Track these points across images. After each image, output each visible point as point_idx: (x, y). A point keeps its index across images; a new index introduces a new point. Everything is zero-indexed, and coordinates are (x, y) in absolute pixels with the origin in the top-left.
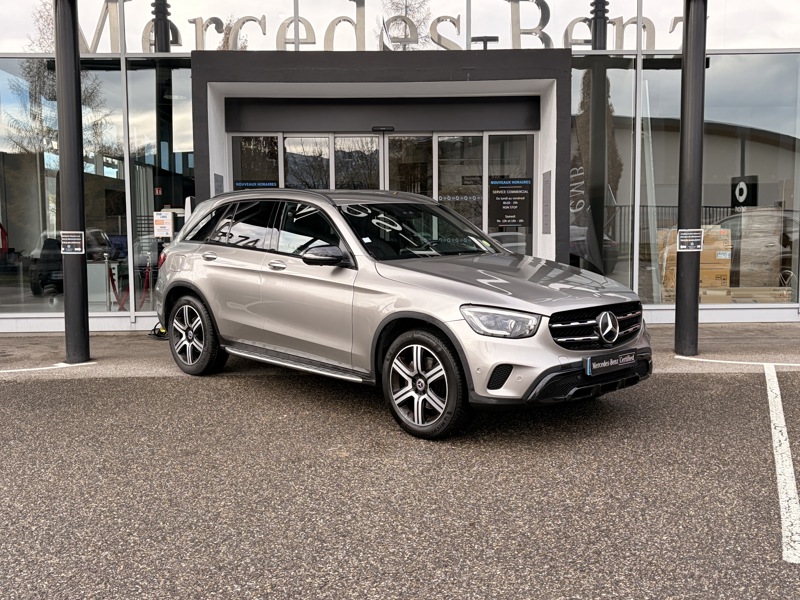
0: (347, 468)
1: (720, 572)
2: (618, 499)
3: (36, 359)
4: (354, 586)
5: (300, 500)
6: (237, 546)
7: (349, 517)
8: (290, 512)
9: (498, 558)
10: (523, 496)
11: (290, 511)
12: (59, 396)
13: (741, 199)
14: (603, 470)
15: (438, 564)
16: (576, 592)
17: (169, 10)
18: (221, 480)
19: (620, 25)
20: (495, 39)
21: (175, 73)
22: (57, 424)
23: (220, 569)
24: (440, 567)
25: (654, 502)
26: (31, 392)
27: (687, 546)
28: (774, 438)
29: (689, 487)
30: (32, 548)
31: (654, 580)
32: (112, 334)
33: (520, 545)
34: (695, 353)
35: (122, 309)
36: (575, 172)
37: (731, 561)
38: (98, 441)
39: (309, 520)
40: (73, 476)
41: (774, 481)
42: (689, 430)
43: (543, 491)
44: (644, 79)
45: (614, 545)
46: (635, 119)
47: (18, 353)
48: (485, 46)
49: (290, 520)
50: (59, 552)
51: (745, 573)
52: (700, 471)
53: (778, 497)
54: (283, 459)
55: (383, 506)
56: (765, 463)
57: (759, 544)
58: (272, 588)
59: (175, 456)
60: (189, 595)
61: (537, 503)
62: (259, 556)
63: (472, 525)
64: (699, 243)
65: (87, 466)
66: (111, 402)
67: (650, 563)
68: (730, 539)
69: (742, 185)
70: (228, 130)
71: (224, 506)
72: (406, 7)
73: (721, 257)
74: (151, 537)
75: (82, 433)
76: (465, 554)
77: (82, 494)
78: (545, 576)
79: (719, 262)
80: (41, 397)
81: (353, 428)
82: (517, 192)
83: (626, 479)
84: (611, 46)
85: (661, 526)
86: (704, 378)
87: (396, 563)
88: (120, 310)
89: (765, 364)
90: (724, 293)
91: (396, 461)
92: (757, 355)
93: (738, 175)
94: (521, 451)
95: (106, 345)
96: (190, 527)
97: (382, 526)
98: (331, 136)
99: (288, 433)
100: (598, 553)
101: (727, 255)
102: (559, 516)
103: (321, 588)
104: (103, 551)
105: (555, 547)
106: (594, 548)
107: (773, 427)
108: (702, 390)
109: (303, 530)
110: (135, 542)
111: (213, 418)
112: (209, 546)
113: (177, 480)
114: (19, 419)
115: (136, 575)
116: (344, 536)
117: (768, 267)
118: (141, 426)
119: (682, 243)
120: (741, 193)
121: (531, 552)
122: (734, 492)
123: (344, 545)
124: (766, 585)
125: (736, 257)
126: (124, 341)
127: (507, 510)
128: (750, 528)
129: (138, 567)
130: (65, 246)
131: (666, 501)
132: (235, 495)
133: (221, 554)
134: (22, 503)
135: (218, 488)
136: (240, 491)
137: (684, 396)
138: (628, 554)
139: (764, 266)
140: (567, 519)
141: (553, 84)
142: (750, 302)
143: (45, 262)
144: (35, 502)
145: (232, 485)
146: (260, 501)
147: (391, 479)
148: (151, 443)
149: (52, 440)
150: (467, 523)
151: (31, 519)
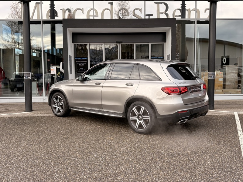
0: (113, 143)
1: (226, 172)
2: (194, 151)
3: (16, 111)
4: (119, 176)
5: (100, 152)
6: (83, 165)
7: (115, 157)
9: (160, 168)
10: (166, 151)
11: (98, 155)
12: (25, 122)
13: (224, 63)
14: (189, 143)
15: (143, 170)
16: (184, 178)
17: (55, 6)
18: (76, 146)
20: (152, 15)
21: (56, 25)
22: (25, 130)
23: (79, 171)
24: (144, 171)
25: (205, 152)
26: (16, 120)
27: (215, 165)
28: (239, 134)
29: (215, 148)
30: (23, 166)
31: (207, 174)
32: (38, 103)
33: (166, 165)
34: (213, 109)
36: (177, 55)
37: (229, 169)
38: (38, 135)
39: (104, 158)
40: (32, 145)
41: (240, 146)
42: (213, 131)
43: (172, 149)
44: (197, 27)
45: (194, 165)
46: (194, 39)
47: (10, 109)
48: (149, 17)
49: (98, 158)
50: (31, 167)
51: (233, 172)
52: (217, 143)
53: (241, 151)
54: (94, 140)
55: (125, 153)
56: (237, 141)
57: (237, 164)
58: (95, 177)
59: (62, 139)
60: (71, 179)
61: (170, 153)
62: (90, 168)
63: (152, 159)
64: (214, 76)
65: (36, 142)
66: (41, 123)
67: (205, 170)
68: (228, 163)
69: (225, 58)
70: (73, 42)
71: (78, 154)
72: (123, 5)
73: (220, 80)
74: (58, 162)
75: (33, 132)
76: (151, 167)
77: (36, 150)
78: (175, 174)
79: (219, 82)
80: (19, 122)
81: (113, 131)
83: (196, 146)
85: (207, 159)
86: (217, 116)
87: (131, 170)
88: (40, 96)
89: (234, 112)
90: (221, 91)
91: (127, 141)
92: (232, 110)
93: (223, 55)
94: (164, 137)
95: (37, 106)
96: (69, 160)
97: (126, 159)
98: (104, 44)
99: (94, 132)
100: (190, 167)
101: (222, 80)
102: (177, 156)
103: (109, 177)
104: (44, 166)
105: (177, 165)
106: (188, 165)
107: (238, 131)
108: (216, 120)
109: (102, 160)
110: (53, 164)
111: (71, 128)
112: (75, 165)
113: (63, 146)
114: (14, 128)
115: (55, 173)
116: (114, 162)
117: (234, 83)
118: (50, 130)
119: (209, 76)
120: (224, 61)
121: (170, 167)
122: (228, 149)
123: (115, 165)
124: (240, 176)
125: (224, 80)
126: (42, 105)
127: (162, 155)
128: (234, 160)
129: (55, 171)
130: (25, 77)
131: (208, 152)
132: (81, 150)
133: (79, 167)
134: (18, 153)
135: (76, 148)
136: (82, 149)
137: (211, 122)
138: (198, 167)
139: (233, 83)
140: (180, 157)
141: (170, 28)
142: (229, 94)
143: (17, 81)
144: (22, 152)
145: (80, 147)
146: (88, 152)
147: (126, 146)
148: (54, 135)
149: (25, 134)
150: (150, 158)
151: (22, 157)
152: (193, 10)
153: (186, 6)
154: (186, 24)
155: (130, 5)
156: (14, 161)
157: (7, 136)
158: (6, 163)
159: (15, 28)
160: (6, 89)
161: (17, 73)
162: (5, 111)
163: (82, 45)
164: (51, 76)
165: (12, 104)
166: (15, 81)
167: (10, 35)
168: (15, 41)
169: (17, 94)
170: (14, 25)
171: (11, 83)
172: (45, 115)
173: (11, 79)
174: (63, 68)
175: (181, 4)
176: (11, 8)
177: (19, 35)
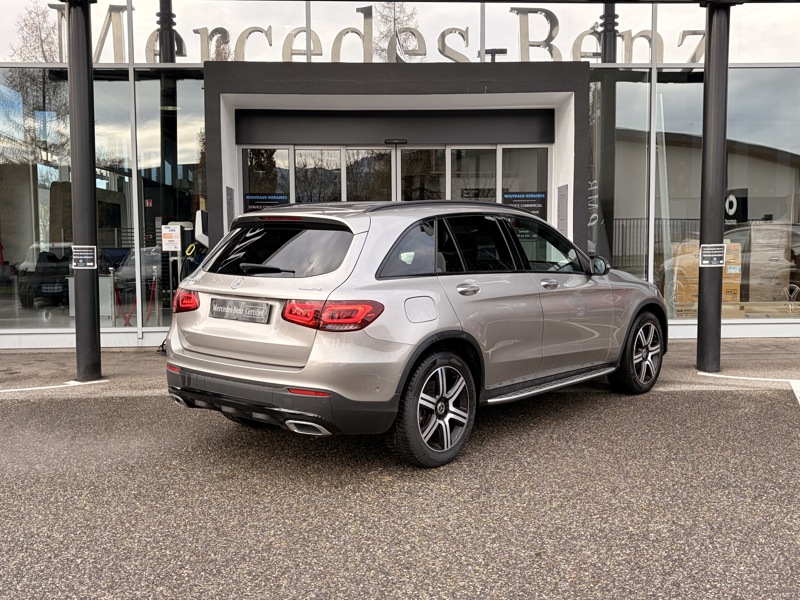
0: (394, 494)
2: (681, 526)
3: (45, 377)
5: (353, 529)
6: (297, 579)
7: (408, 547)
8: (345, 543)
9: (575, 591)
10: (583, 523)
11: (344, 540)
12: (77, 417)
14: (658, 494)
17: (174, 20)
18: (266, 507)
19: (629, 39)
20: (503, 52)
21: (180, 84)
22: (81, 446)
25: (720, 528)
26: (47, 413)
27: (767, 577)
29: (751, 512)
30: (81, 583)
32: (119, 350)
33: (594, 577)
34: (718, 370)
35: (128, 324)
38: (127, 465)
39: (367, 551)
42: (734, 450)
43: (603, 519)
44: (659, 93)
45: (691, 577)
46: (649, 133)
47: (25, 371)
48: (493, 59)
49: (347, 551)
50: (111, 587)
52: (757, 494)
55: (441, 534)
59: (212, 481)
61: (600, 531)
62: (323, 591)
63: (538, 555)
64: (721, 258)
65: (122, 493)
66: (133, 423)
69: (732, 198)
70: (238, 142)
71: (274, 535)
72: (395, 20)
73: (735, 271)
74: (204, 570)
75: (109, 456)
76: (539, 587)
77: (122, 523)
79: (729, 277)
80: (58, 418)
82: (531, 206)
83: (683, 504)
84: (620, 60)
85: (734, 554)
86: (735, 396)
88: (125, 326)
89: (791, 381)
90: (737, 308)
91: (442, 486)
95: (115, 362)
96: (243, 559)
97: (445, 557)
98: (343, 149)
100: (677, 584)
102: (626, 544)
104: (157, 586)
105: (631, 579)
106: (671, 579)
108: (734, 408)
109: (363, 561)
110: (189, 575)
112: (268, 580)
113: (220, 507)
114: (41, 442)
116: (407, 568)
117: (777, 281)
118: (170, 449)
119: (704, 259)
120: (731, 206)
121: (607, 585)
123: (410, 578)
126: (132, 357)
127: (571, 539)
130: (77, 261)
131: (731, 527)
132: (284, 523)
133: (283, 589)
134: (61, 533)
135: (264, 516)
136: (287, 518)
137: (719, 415)
138: (708, 586)
139: (773, 280)
140: (635, 548)
141: (570, 96)
142: (762, 317)
143: (43, 274)
144: (74, 532)
145: (277, 512)
146: (311, 530)
147: (441, 505)
148: (184, 467)
149: (79, 464)
150: (533, 553)
151: (73, 551)
152: (643, 35)
153: (616, 20)
154: (618, 83)
155: (417, 22)
156: (47, 567)
157: (18, 471)
158: (19, 575)
159: (35, 93)
160: (7, 301)
161: (44, 246)
162: (6, 380)
163: (258, 153)
164: (163, 257)
165: (29, 354)
166: (39, 272)
167: (19, 120)
168: (33, 140)
169: (44, 319)
170: (28, 84)
171: (23, 279)
172: (147, 393)
173: (22, 266)
174: (205, 231)
175: (602, 13)
176: (22, 29)
177: (48, 119)
